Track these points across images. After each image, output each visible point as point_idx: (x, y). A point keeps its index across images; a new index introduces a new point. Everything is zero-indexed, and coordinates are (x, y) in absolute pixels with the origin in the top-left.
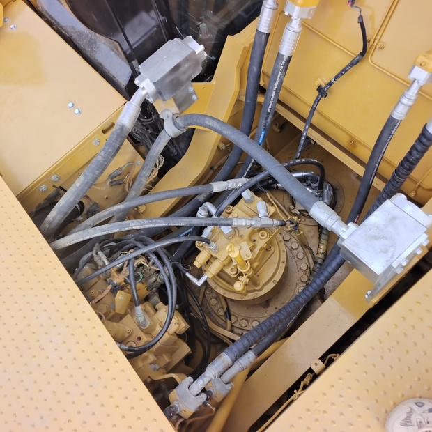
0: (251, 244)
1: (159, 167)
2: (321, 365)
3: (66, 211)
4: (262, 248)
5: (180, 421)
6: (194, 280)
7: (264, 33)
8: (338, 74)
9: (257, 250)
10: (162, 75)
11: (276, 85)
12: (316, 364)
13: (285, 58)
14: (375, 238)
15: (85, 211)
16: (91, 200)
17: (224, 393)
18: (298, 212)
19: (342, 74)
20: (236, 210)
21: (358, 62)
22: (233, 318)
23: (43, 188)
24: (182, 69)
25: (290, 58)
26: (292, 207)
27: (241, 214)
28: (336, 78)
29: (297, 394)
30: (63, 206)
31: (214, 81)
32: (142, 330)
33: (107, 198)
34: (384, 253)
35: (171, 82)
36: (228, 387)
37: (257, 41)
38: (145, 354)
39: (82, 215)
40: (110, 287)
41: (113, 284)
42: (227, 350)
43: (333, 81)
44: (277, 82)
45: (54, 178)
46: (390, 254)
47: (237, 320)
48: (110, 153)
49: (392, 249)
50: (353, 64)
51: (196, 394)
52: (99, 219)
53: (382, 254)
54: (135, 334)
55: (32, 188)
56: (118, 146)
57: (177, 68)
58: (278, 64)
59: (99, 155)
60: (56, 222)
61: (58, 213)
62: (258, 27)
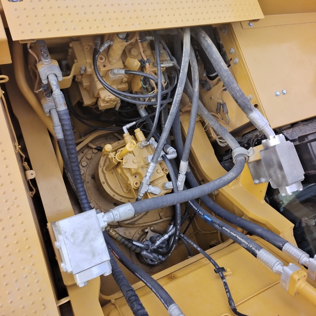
0: (133, 171)
1: (218, 141)
2: (30, 177)
3: (208, 50)
4: (128, 179)
5: (38, 61)
6: (128, 126)
7: (283, 245)
8: (227, 286)
9: (128, 175)
10: (279, 154)
11: (240, 238)
12: (32, 174)
13: (257, 252)
14: (87, 234)
15: (208, 80)
16: (214, 86)
17: (45, 106)
18: (146, 231)
19: (226, 289)
20: (163, 174)
21: (230, 304)
22: (96, 151)
23: (233, 50)
24: (278, 171)
25: (255, 255)
26: (152, 228)
27: (158, 176)
28: (225, 284)
29: (17, 146)
30: (212, 49)
31: (264, 202)
32: (109, 71)
33: (211, 98)
34: (72, 234)
35: (272, 160)
36: (47, 110)
37: (279, 238)
38: (93, 67)
39: (207, 77)
40: (145, 59)
41: (146, 62)
42: (67, 111)
43: (224, 280)
44: (242, 240)
45: (237, 60)
46: (69, 237)
47: (93, 153)
48: (236, 94)
49: (72, 241)
50: (230, 300)
51: (49, 77)
52: (194, 71)
53: (73, 231)
54: (109, 64)
55: (235, 43)
56: (239, 102)
57: (281, 167)
58: (254, 244)
59: (238, 86)
60: (203, 41)
61: (209, 45)
62: (290, 244)
